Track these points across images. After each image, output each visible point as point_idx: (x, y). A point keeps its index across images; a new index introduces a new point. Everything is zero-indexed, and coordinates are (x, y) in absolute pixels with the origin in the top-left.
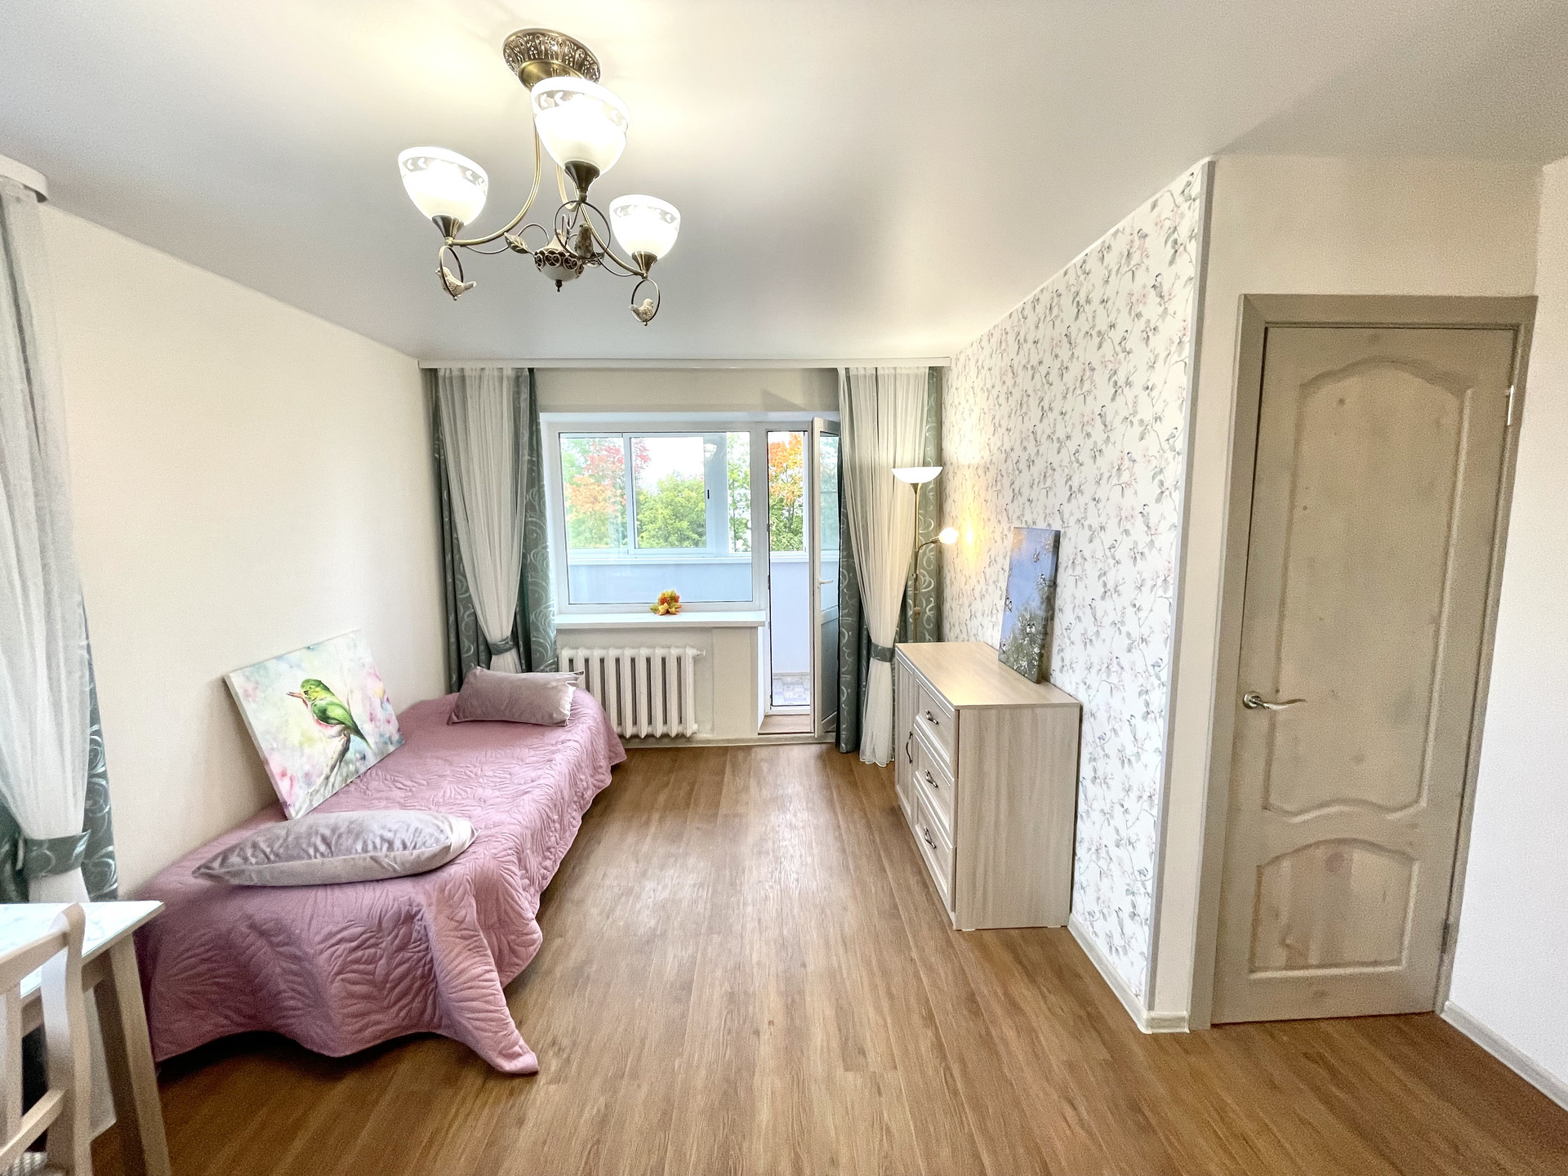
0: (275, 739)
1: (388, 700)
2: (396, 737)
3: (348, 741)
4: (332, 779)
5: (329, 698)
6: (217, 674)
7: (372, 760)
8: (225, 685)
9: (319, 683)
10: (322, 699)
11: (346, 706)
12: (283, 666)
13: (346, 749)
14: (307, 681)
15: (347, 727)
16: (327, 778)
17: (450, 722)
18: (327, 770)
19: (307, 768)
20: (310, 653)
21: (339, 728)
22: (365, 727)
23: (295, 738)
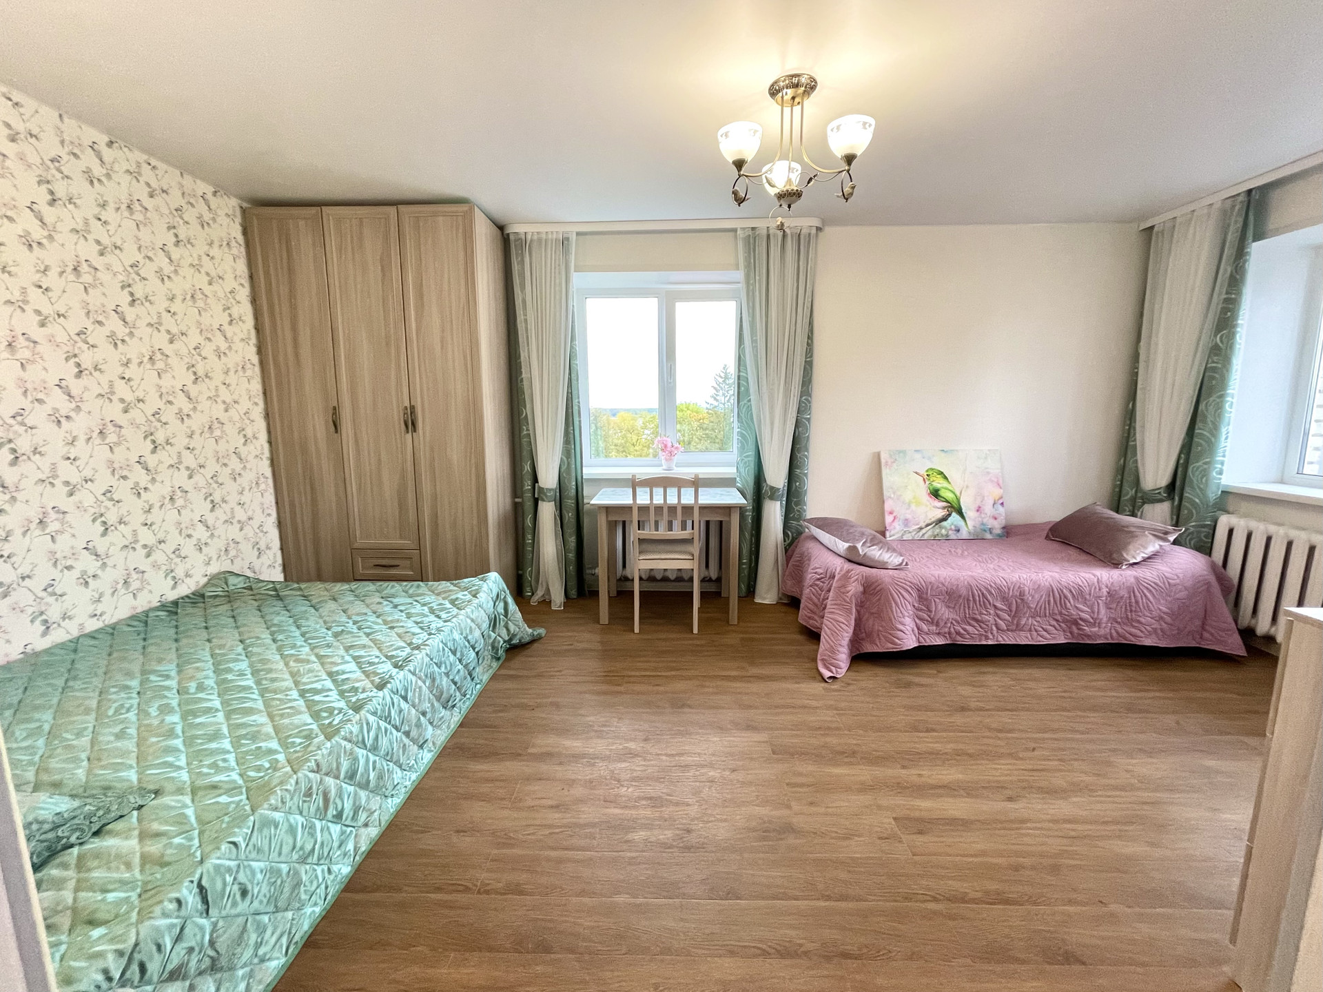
0: (894, 493)
1: (1002, 504)
2: (998, 531)
3: (949, 515)
7: (964, 534)
9: (941, 473)
10: (939, 483)
12: (918, 456)
13: (944, 519)
14: (932, 469)
16: (921, 529)
18: (923, 525)
19: (909, 516)
20: (943, 454)
21: (945, 504)
23: (908, 496)
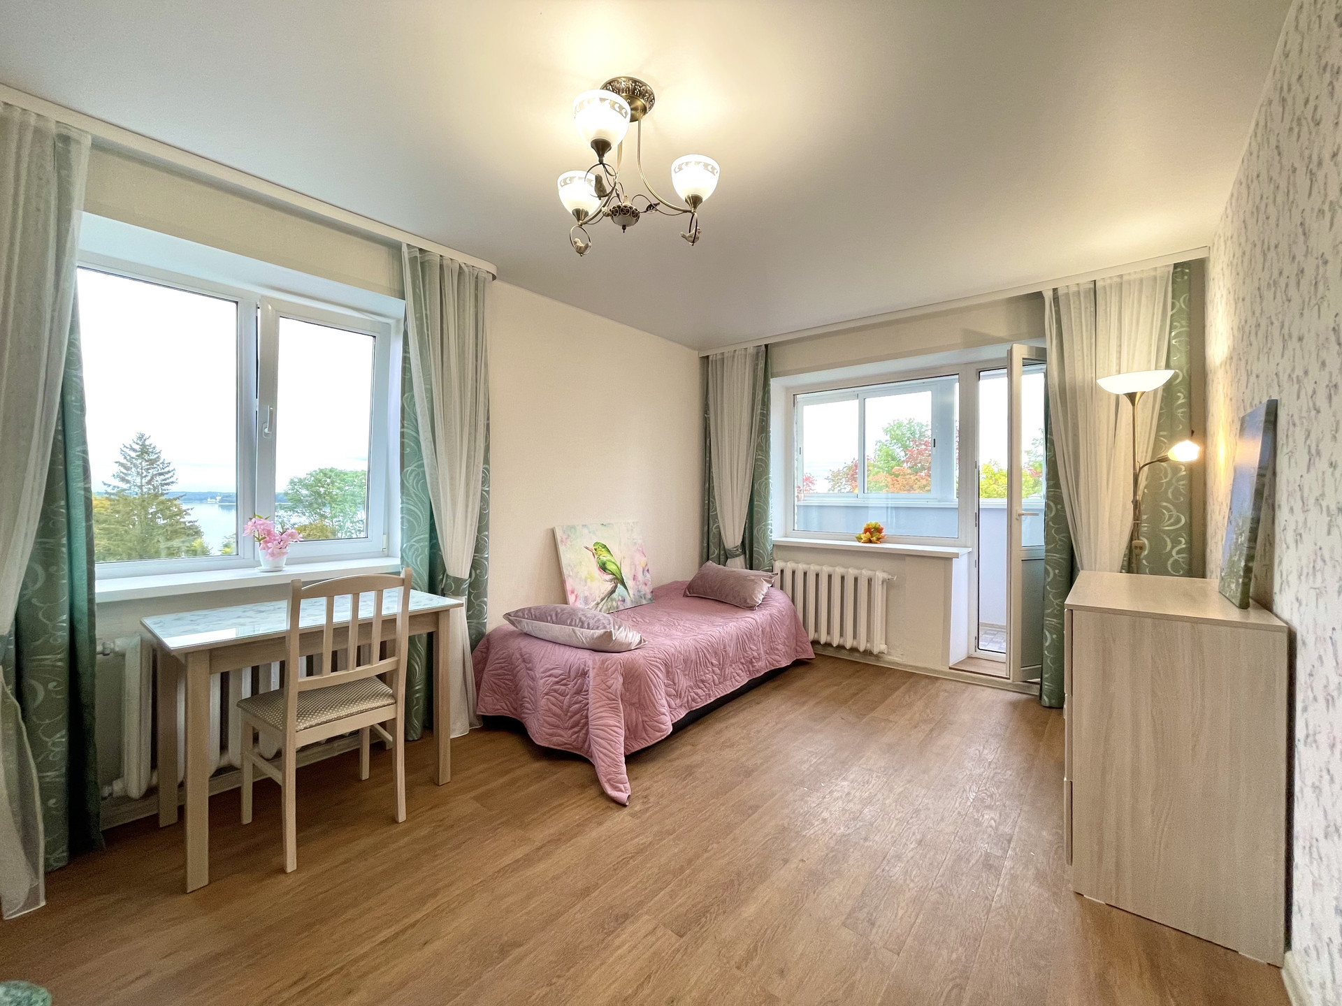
0: (572, 570)
1: (648, 570)
2: (649, 596)
3: (616, 587)
4: (600, 606)
5: (609, 557)
6: (550, 527)
7: (628, 604)
8: (553, 533)
9: (605, 547)
10: (605, 557)
11: (619, 565)
12: (586, 531)
13: (613, 591)
14: (597, 543)
15: (617, 578)
16: (598, 604)
17: (685, 596)
18: (598, 600)
19: (587, 593)
20: (603, 528)
21: (611, 577)
22: (629, 583)
23: (583, 574)
